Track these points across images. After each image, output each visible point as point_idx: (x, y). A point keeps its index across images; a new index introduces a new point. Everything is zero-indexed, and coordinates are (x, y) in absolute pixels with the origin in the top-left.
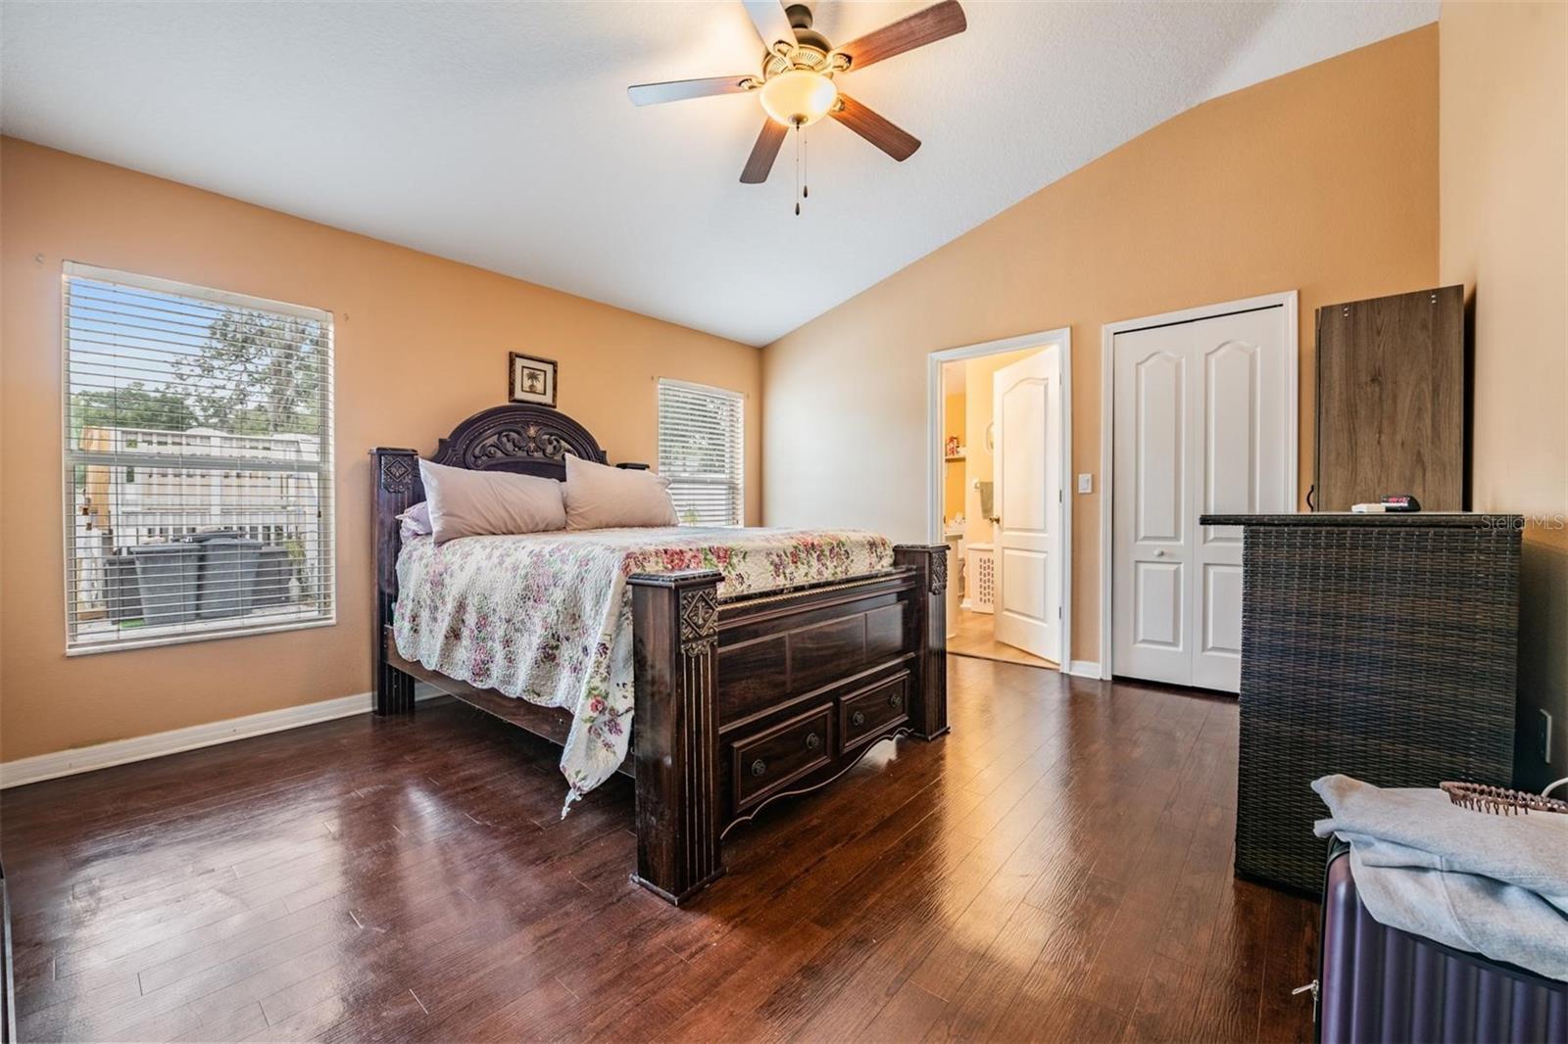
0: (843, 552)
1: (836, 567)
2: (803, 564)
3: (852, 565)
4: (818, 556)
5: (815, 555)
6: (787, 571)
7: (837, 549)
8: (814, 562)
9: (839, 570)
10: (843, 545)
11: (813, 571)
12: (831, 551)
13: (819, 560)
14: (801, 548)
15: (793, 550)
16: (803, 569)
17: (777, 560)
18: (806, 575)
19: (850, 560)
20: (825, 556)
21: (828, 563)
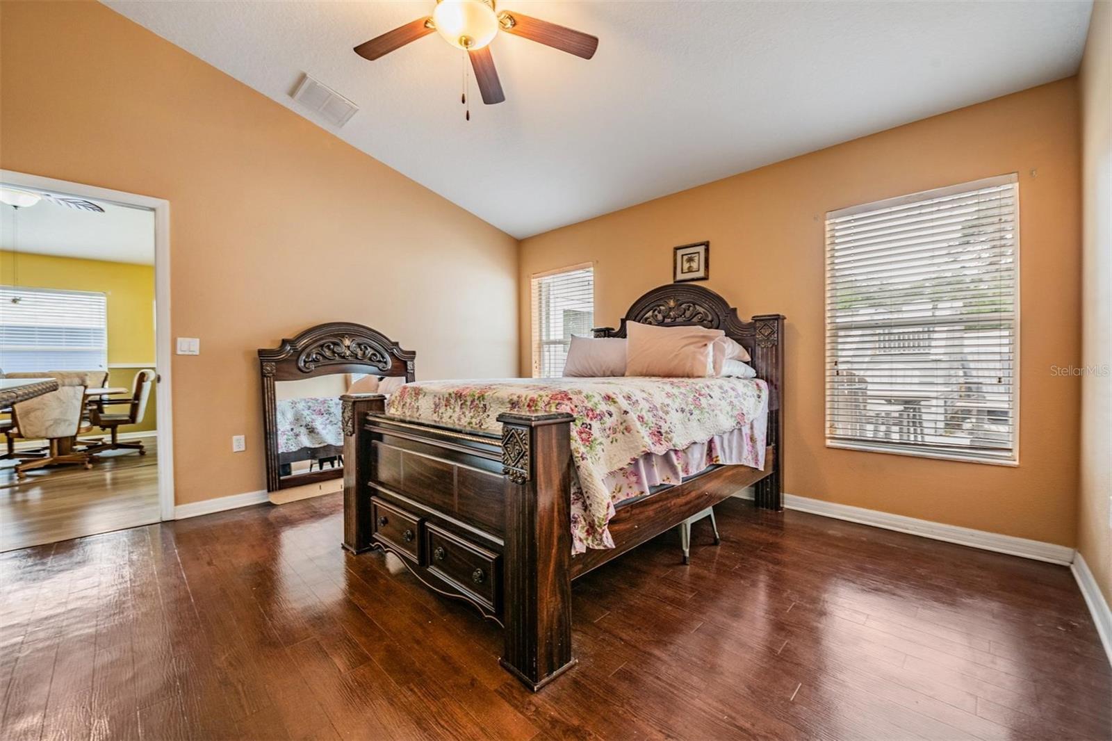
0: (481, 406)
1: (472, 418)
2: (450, 408)
3: (487, 420)
4: (462, 404)
5: (460, 403)
6: (440, 411)
7: (477, 402)
8: (457, 409)
9: (474, 420)
10: (483, 399)
11: (455, 416)
12: (472, 402)
13: (461, 408)
14: (453, 395)
15: (447, 396)
16: (450, 412)
17: (437, 401)
18: (450, 417)
19: (486, 414)
20: (467, 405)
21: (467, 413)
